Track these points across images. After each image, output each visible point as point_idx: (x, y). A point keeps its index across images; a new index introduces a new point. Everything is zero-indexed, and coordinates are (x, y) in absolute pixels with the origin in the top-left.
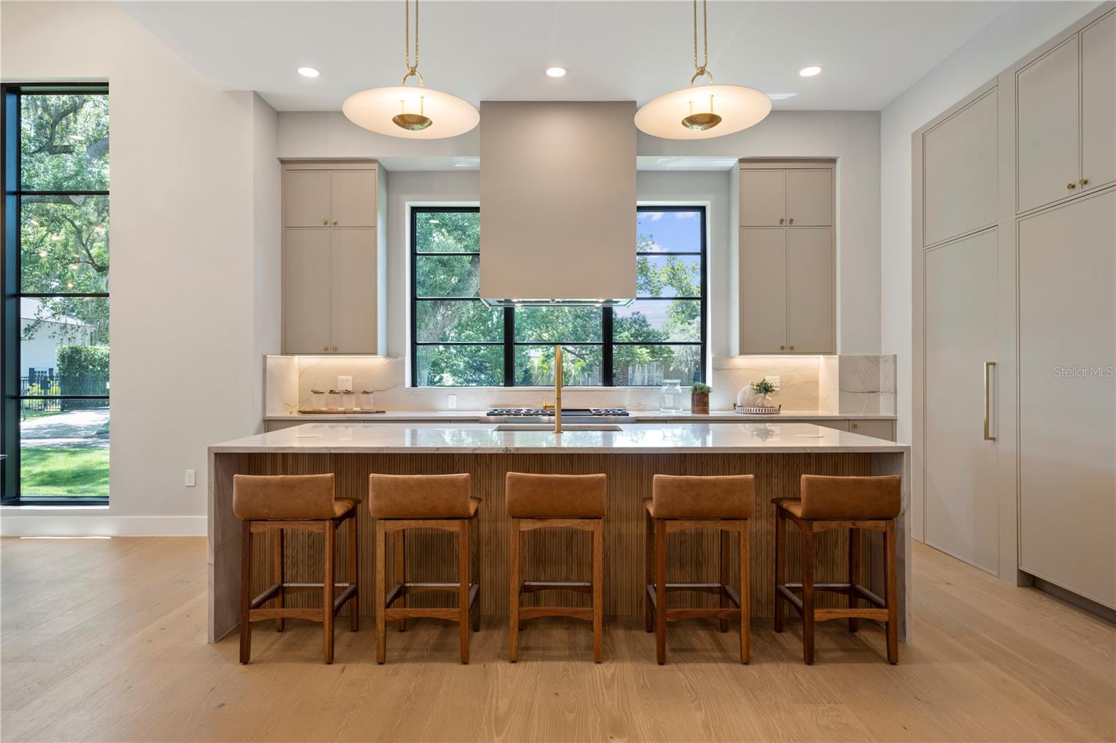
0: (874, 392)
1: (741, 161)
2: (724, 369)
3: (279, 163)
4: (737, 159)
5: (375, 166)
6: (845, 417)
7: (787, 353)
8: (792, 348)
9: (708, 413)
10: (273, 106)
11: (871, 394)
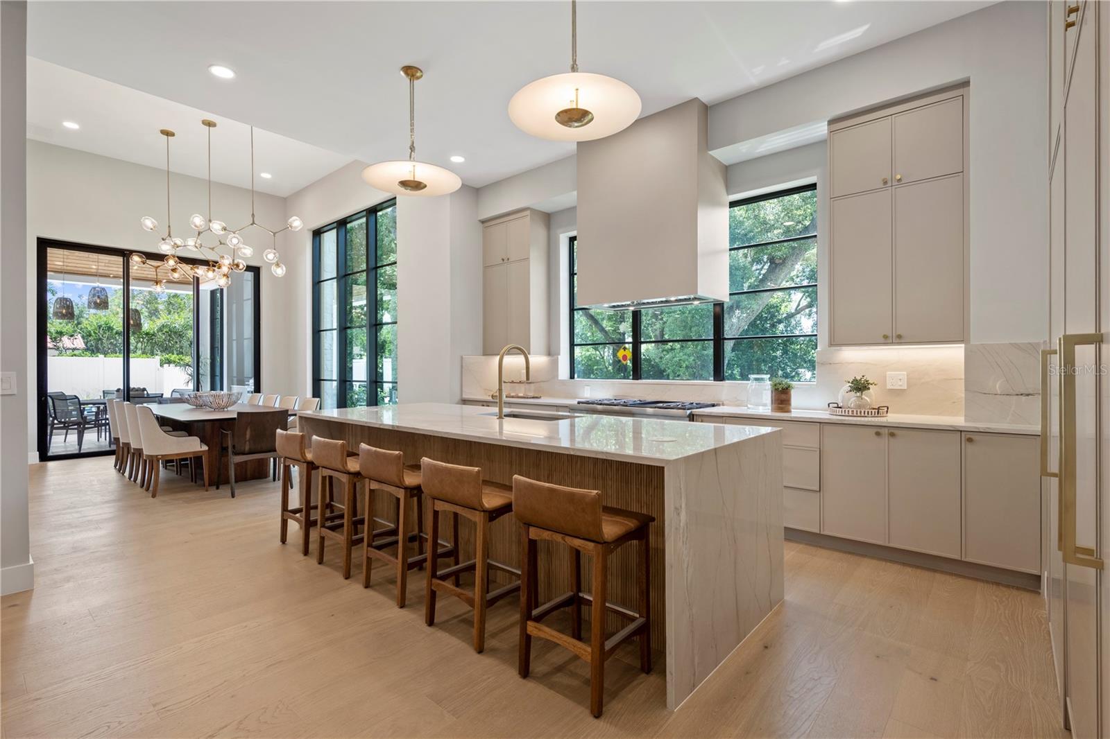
0: (1028, 395)
1: (831, 122)
2: (830, 364)
3: (481, 224)
4: (826, 123)
5: (528, 212)
6: (976, 428)
7: (892, 343)
8: (899, 337)
9: (789, 411)
10: (469, 184)
11: (1024, 398)
